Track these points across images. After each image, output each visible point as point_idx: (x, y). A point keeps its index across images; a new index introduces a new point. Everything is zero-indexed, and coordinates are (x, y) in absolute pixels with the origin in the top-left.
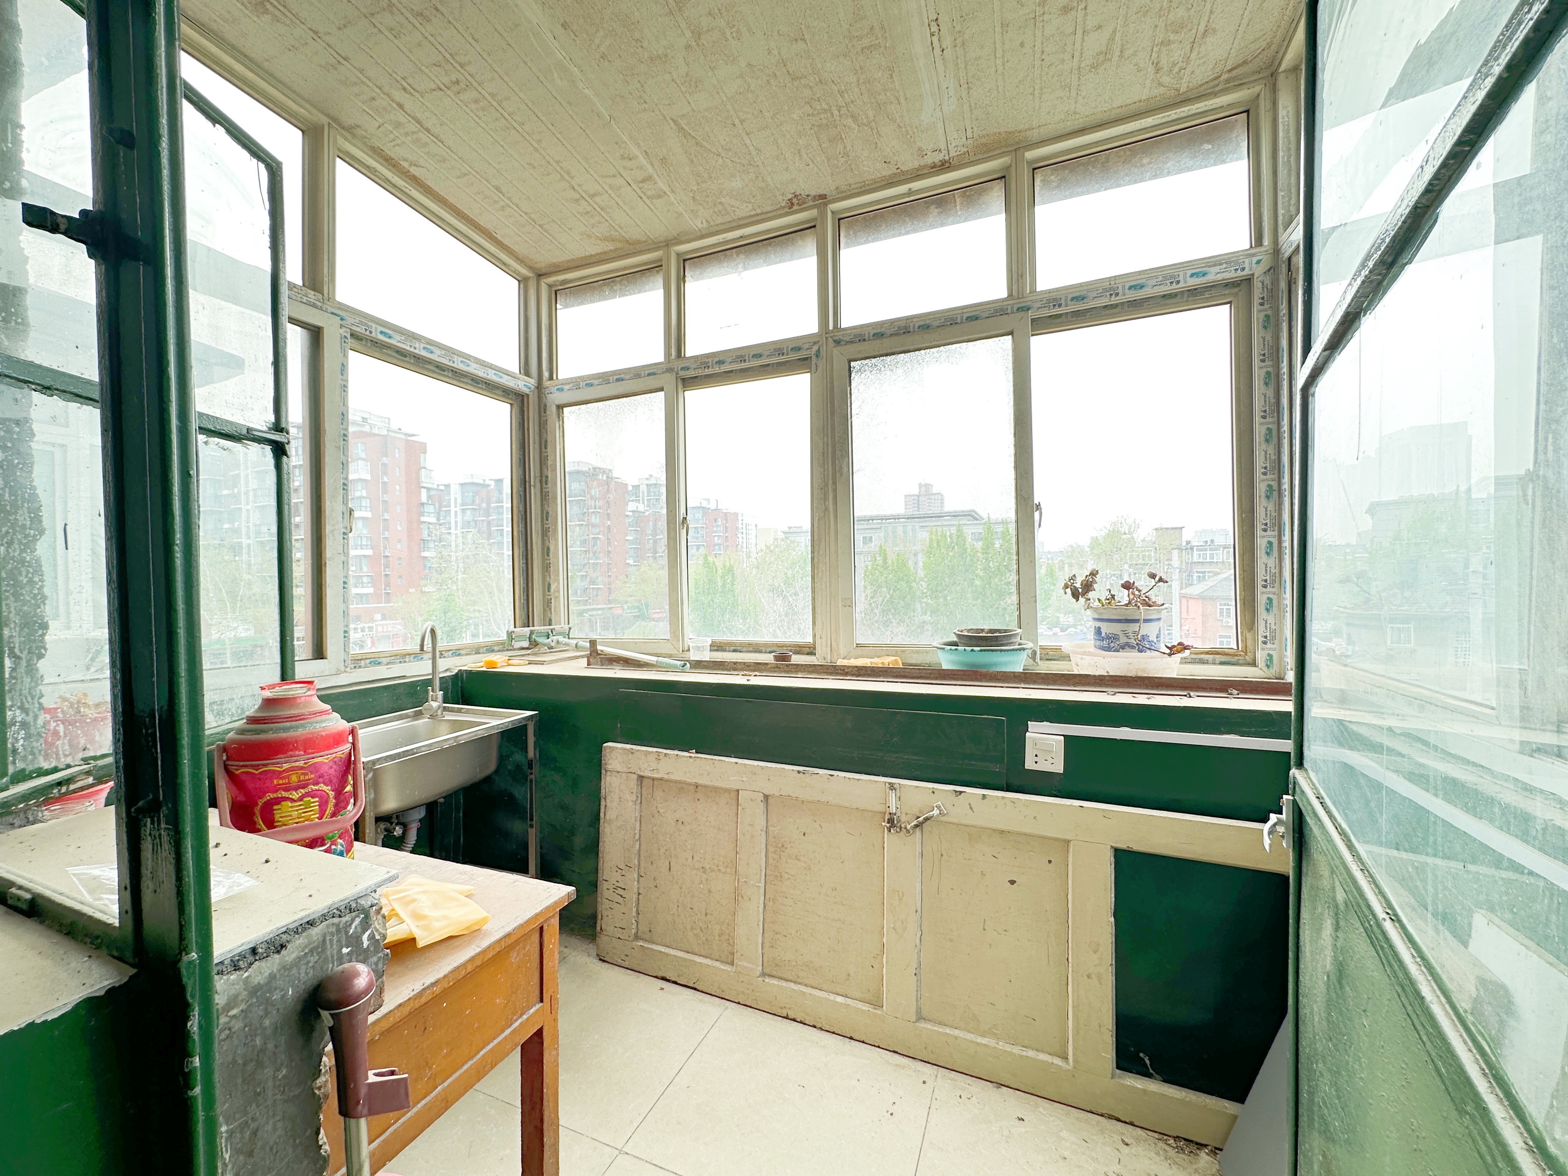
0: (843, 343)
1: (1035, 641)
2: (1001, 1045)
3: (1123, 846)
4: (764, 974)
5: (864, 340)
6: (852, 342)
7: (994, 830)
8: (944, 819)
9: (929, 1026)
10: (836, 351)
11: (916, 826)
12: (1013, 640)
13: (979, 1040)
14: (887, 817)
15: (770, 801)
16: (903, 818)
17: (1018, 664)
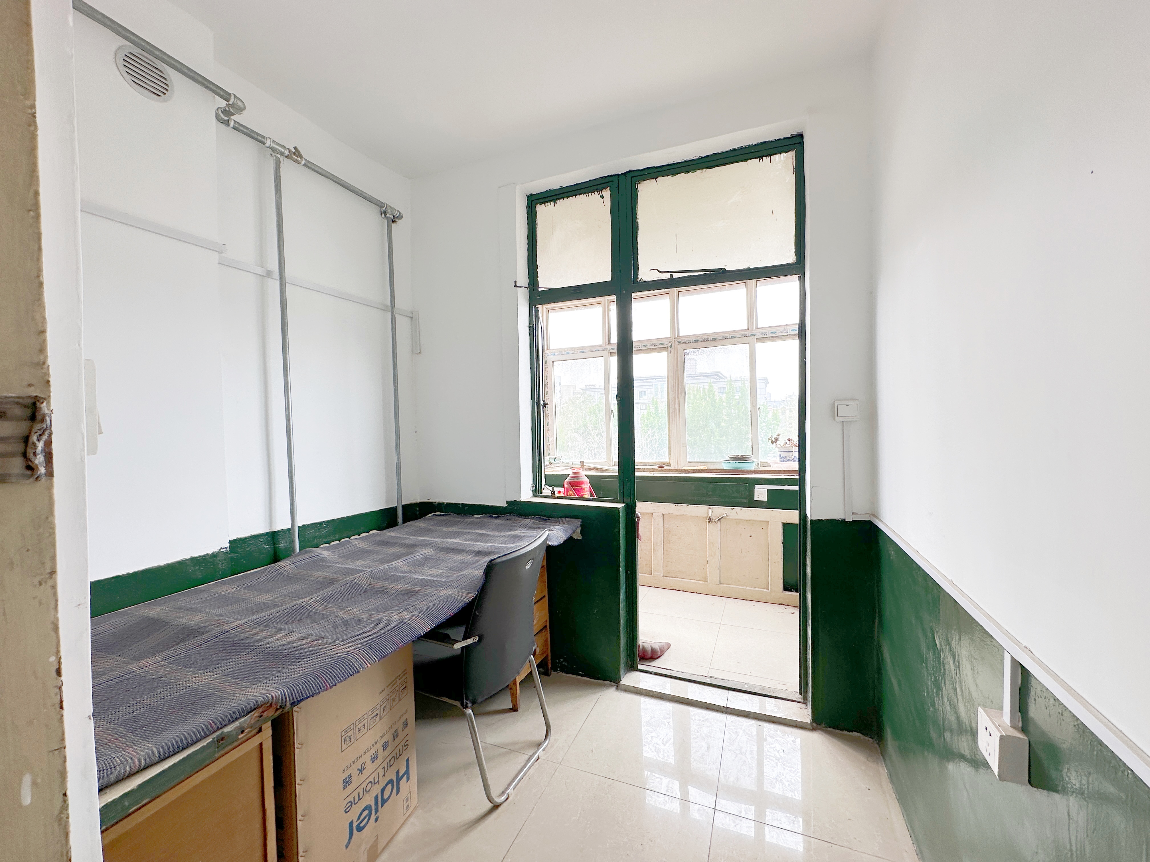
0: (681, 343)
1: (758, 460)
2: (747, 588)
3: (785, 522)
4: (664, 576)
5: (690, 342)
6: (686, 343)
7: (745, 520)
8: (727, 517)
9: (724, 585)
10: (679, 346)
11: (719, 520)
12: (750, 459)
13: (740, 587)
14: (708, 518)
15: (665, 516)
16: (714, 518)
17: (753, 467)
